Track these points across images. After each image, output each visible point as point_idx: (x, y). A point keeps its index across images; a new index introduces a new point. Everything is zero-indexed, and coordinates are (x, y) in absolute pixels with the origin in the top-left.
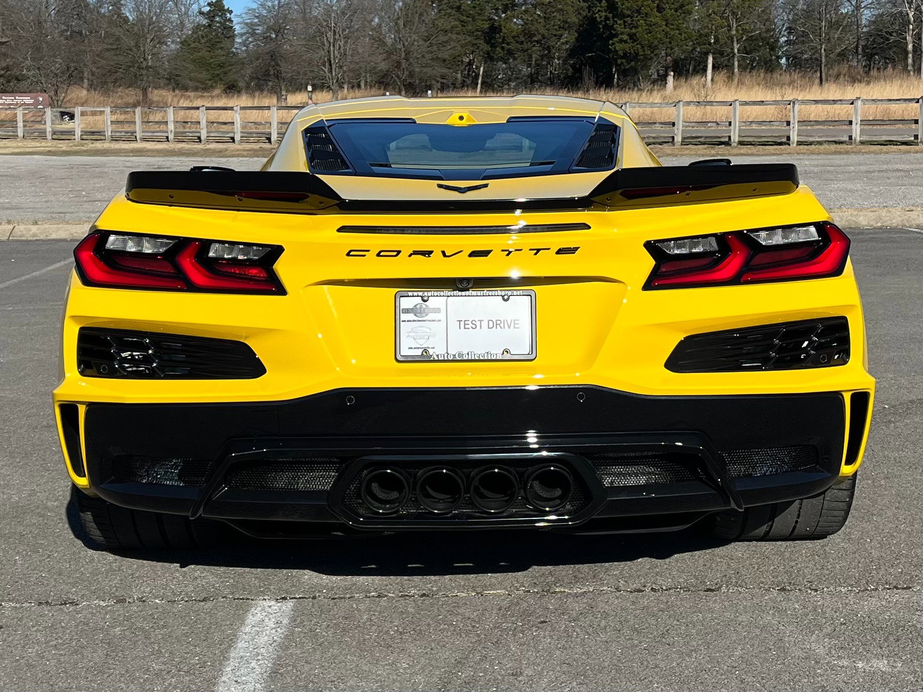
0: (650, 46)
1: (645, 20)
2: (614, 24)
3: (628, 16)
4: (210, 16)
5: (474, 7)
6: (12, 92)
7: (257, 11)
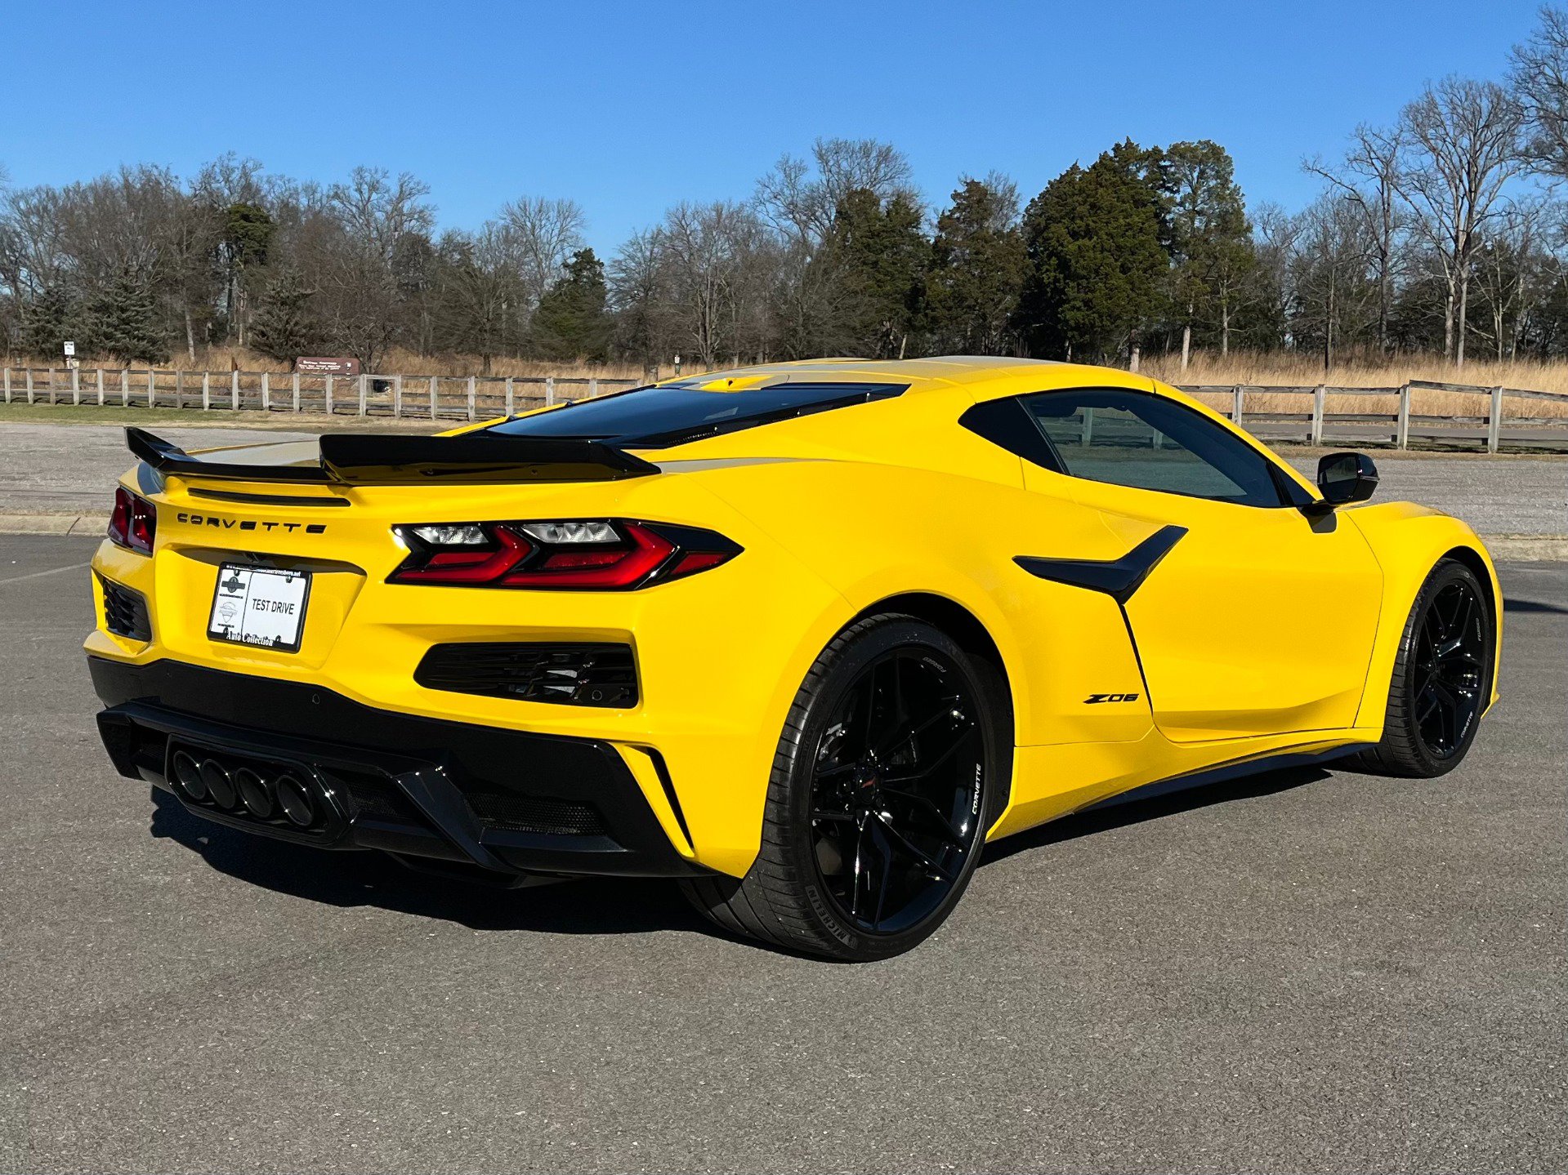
0: (1110, 316)
1: (1105, 283)
2: (1065, 288)
3: (1084, 277)
4: (576, 269)
5: (894, 264)
6: (316, 355)
7: (623, 263)
